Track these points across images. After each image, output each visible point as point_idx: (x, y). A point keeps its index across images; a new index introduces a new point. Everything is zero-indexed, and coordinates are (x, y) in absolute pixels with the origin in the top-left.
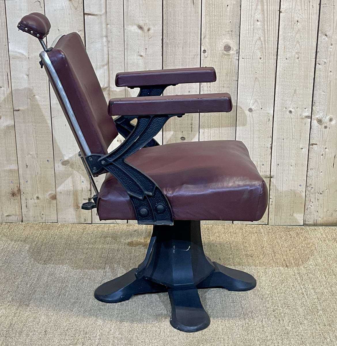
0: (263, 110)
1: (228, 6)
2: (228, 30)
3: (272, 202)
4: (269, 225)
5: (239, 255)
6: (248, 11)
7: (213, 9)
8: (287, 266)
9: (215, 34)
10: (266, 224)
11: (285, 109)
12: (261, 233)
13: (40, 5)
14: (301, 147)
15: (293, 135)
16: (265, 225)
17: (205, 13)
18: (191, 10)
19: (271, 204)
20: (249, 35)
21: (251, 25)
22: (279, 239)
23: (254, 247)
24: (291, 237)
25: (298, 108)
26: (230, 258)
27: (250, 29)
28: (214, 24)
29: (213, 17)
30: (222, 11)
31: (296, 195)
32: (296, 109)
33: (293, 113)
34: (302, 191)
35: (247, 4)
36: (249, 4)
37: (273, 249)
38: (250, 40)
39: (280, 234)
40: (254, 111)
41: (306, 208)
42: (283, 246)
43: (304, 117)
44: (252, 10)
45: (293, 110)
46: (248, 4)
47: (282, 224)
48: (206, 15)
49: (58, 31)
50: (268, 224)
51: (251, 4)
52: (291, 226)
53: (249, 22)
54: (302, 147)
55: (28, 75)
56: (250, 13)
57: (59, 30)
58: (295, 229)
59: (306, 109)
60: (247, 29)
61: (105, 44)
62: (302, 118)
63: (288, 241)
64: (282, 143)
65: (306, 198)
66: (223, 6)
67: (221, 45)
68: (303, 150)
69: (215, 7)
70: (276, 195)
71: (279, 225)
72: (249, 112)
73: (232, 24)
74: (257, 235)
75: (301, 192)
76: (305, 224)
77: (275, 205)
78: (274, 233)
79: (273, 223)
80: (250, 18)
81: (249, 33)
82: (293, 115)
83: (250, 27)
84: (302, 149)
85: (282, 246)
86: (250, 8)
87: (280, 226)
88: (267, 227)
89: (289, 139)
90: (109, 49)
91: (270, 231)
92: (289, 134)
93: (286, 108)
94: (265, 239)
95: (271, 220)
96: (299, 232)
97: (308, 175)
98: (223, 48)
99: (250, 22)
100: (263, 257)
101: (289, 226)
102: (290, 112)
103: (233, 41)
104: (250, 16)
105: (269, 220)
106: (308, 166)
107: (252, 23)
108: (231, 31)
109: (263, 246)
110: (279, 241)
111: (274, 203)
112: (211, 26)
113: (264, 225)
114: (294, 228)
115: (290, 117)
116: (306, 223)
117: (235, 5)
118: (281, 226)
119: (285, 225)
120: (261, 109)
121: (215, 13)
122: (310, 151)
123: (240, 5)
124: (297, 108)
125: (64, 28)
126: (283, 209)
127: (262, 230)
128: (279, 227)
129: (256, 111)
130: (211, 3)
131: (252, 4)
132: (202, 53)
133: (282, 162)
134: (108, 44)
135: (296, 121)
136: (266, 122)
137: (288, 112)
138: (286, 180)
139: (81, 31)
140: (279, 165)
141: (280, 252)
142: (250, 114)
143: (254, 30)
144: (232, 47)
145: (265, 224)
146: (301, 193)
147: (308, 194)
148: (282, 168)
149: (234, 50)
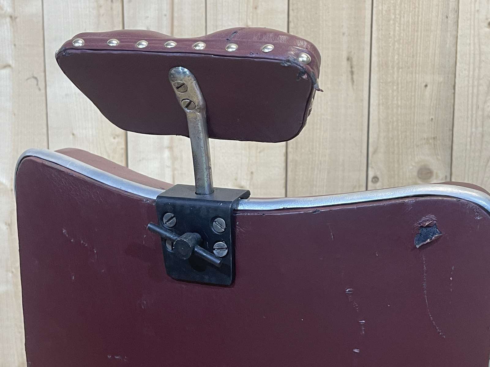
1: (426, 86)
2: (425, 136)
6: (470, 96)
7: (395, 94)
9: (398, 144)
13: (37, 84)
17: (377, 102)
18: (348, 95)
20: (473, 147)
21: (476, 127)
27: (474, 134)
28: (395, 123)
29: (395, 110)
30: (413, 98)
35: (469, 82)
36: (473, 82)
38: (474, 157)
44: (478, 94)
46: (471, 82)
48: (379, 105)
49: (71, 136)
51: (476, 83)
53: (472, 120)
55: (9, 225)
56: (475, 101)
57: (73, 134)
60: (469, 134)
61: (168, 163)
66: (415, 86)
67: (411, 167)
69: (398, 88)
73: (435, 124)
80: (474, 112)
81: (473, 143)
83: (474, 130)
86: (475, 91)
90: (176, 172)
98: (415, 174)
99: (474, 119)
103: (437, 159)
104: (475, 107)
107: (479, 123)
108: (434, 138)
112: (390, 127)
117: (442, 84)
121: (397, 100)
123: (453, 83)
125: (84, 131)
130: (389, 80)
131: (478, 83)
132: (370, 184)
134: (173, 163)
139: (118, 136)
143: (483, 136)
144: (435, 171)
149: (440, 178)
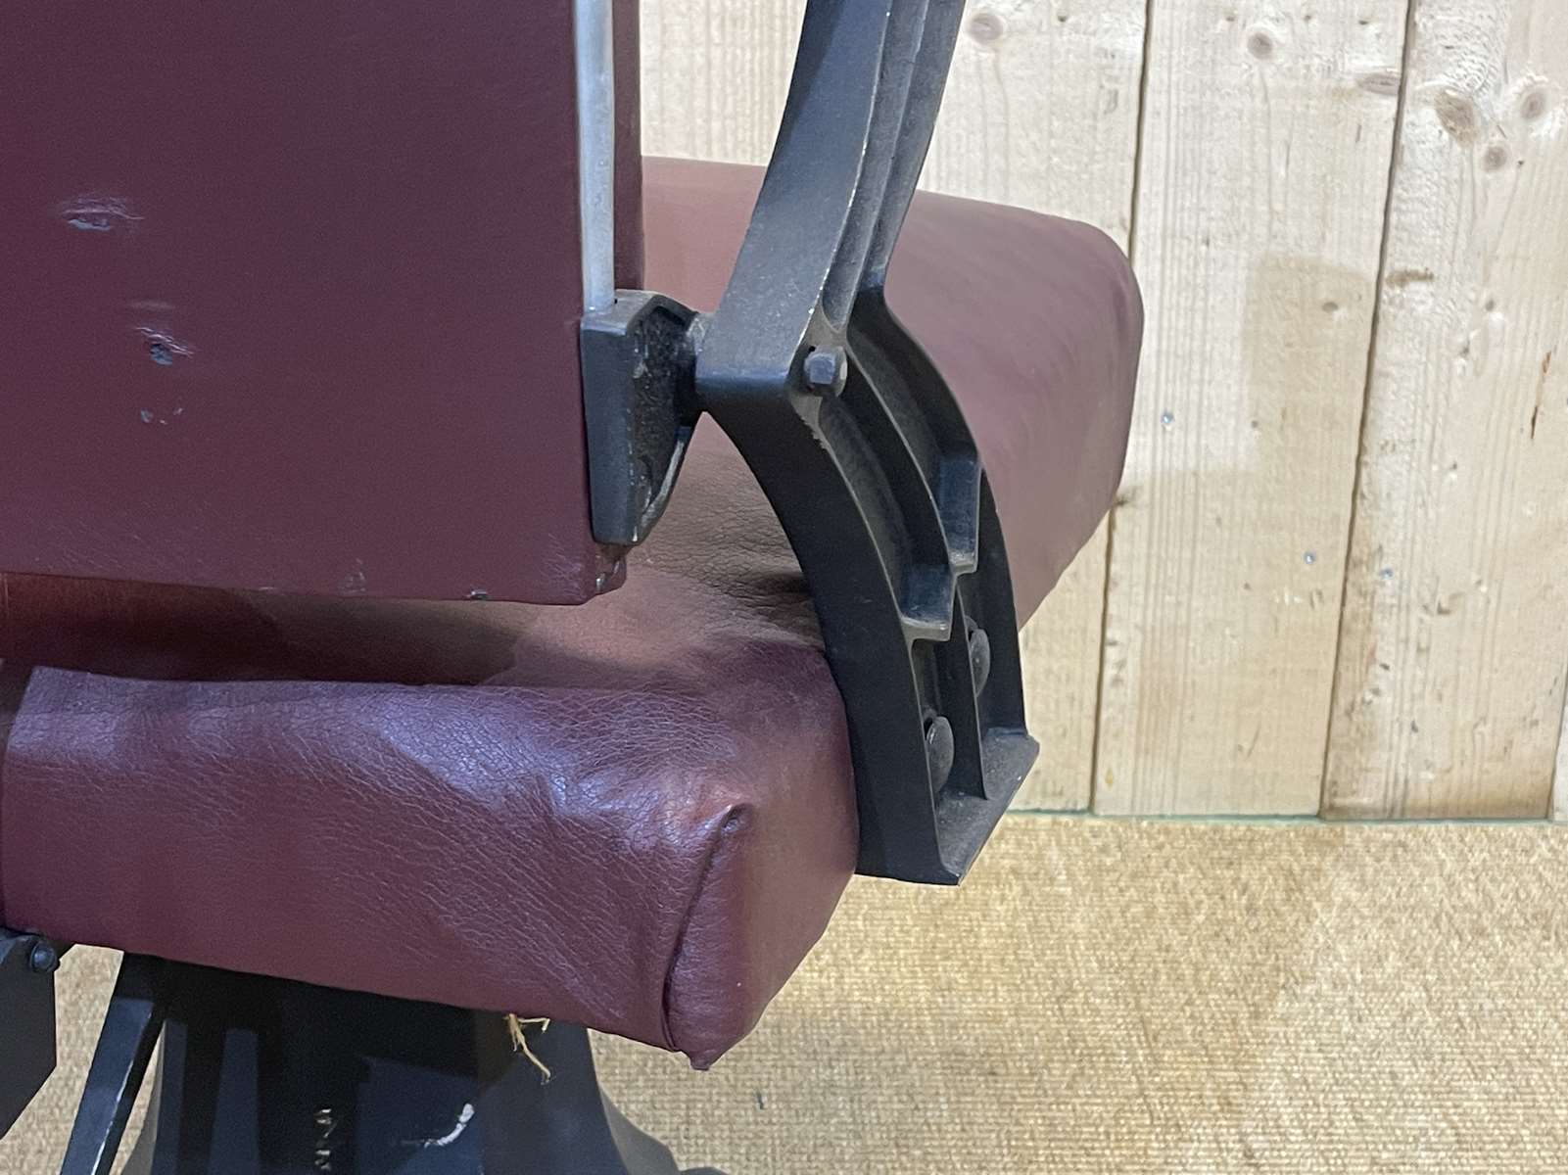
0: (1076, 29)
3: (1121, 665)
4: (1096, 811)
5: (901, 1060)
8: (1249, 1154)
10: (1079, 807)
11: (1222, 24)
12: (1052, 880)
14: (1324, 296)
15: (1271, 211)
16: (1074, 812)
19: (1117, 681)
22: (1174, 922)
23: (1002, 991)
24: (1251, 909)
25: (1314, 22)
26: (831, 1084)
31: (1276, 621)
32: (1300, 23)
33: (1281, 58)
34: (1320, 594)
37: (1138, 1007)
39: (1175, 884)
40: (1010, 32)
41: (1343, 701)
42: (1204, 977)
43: (1350, 83)
45: (1277, 33)
47: (1186, 810)
50: (1090, 809)
52: (1242, 826)
54: (1332, 298)
58: (1268, 845)
59: (1372, 29)
62: (1339, 94)
63: (1231, 933)
64: (1196, 264)
65: (1345, 642)
68: (1338, 314)
70: (1150, 620)
71: (1162, 816)
72: (977, 45)
74: (1026, 892)
75: (1316, 599)
76: (1332, 807)
77: (1142, 688)
78: (1134, 876)
79: (1127, 803)
82: (1279, 67)
84: (1331, 306)
85: (1197, 981)
87: (1171, 825)
88: (1087, 835)
89: (1245, 237)
91: (1109, 861)
92: (1245, 204)
93: (1231, 19)
94: (1079, 927)
95: (1109, 782)
96: (1296, 868)
97: (1364, 488)
100: (1074, 1076)
101: (1228, 826)
102: (1262, 45)
105: (1101, 779)
106: (1370, 429)
109: (1070, 983)
110: (1175, 939)
111: (1130, 674)
113: (1064, 819)
114: (1264, 837)
115: (1256, 81)
116: (1339, 801)
118: (1179, 825)
119: (1202, 811)
120: (1062, 20)
122: (1381, 326)
124: (1308, 18)
126: (1188, 712)
127: (1053, 853)
128: (1167, 832)
129: (1022, 32)
133: (1194, 397)
135: (1299, 109)
136: (1095, 116)
137: (1243, 49)
138: (1219, 521)
140: (1170, 417)
141: (1188, 1029)
142: (984, 55)
145: (1071, 806)
146: (1312, 604)
147: (1355, 617)
148: (1192, 438)
